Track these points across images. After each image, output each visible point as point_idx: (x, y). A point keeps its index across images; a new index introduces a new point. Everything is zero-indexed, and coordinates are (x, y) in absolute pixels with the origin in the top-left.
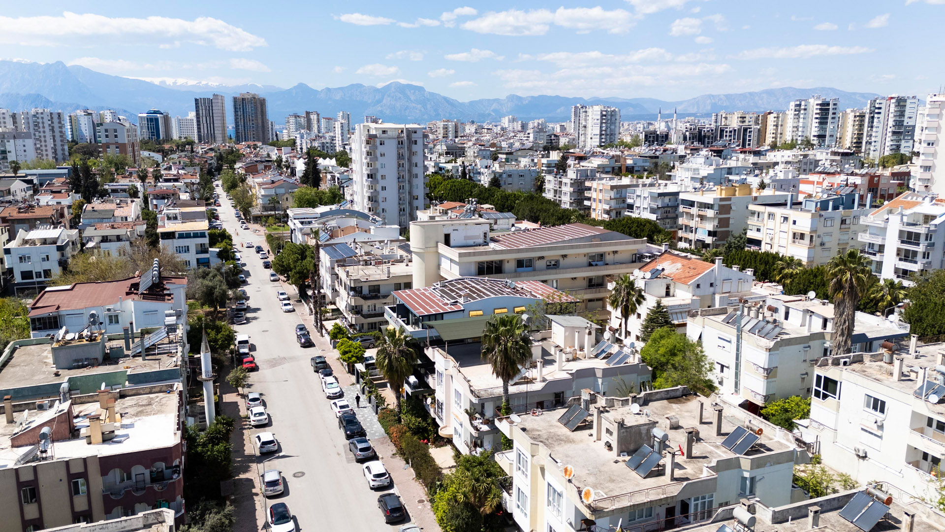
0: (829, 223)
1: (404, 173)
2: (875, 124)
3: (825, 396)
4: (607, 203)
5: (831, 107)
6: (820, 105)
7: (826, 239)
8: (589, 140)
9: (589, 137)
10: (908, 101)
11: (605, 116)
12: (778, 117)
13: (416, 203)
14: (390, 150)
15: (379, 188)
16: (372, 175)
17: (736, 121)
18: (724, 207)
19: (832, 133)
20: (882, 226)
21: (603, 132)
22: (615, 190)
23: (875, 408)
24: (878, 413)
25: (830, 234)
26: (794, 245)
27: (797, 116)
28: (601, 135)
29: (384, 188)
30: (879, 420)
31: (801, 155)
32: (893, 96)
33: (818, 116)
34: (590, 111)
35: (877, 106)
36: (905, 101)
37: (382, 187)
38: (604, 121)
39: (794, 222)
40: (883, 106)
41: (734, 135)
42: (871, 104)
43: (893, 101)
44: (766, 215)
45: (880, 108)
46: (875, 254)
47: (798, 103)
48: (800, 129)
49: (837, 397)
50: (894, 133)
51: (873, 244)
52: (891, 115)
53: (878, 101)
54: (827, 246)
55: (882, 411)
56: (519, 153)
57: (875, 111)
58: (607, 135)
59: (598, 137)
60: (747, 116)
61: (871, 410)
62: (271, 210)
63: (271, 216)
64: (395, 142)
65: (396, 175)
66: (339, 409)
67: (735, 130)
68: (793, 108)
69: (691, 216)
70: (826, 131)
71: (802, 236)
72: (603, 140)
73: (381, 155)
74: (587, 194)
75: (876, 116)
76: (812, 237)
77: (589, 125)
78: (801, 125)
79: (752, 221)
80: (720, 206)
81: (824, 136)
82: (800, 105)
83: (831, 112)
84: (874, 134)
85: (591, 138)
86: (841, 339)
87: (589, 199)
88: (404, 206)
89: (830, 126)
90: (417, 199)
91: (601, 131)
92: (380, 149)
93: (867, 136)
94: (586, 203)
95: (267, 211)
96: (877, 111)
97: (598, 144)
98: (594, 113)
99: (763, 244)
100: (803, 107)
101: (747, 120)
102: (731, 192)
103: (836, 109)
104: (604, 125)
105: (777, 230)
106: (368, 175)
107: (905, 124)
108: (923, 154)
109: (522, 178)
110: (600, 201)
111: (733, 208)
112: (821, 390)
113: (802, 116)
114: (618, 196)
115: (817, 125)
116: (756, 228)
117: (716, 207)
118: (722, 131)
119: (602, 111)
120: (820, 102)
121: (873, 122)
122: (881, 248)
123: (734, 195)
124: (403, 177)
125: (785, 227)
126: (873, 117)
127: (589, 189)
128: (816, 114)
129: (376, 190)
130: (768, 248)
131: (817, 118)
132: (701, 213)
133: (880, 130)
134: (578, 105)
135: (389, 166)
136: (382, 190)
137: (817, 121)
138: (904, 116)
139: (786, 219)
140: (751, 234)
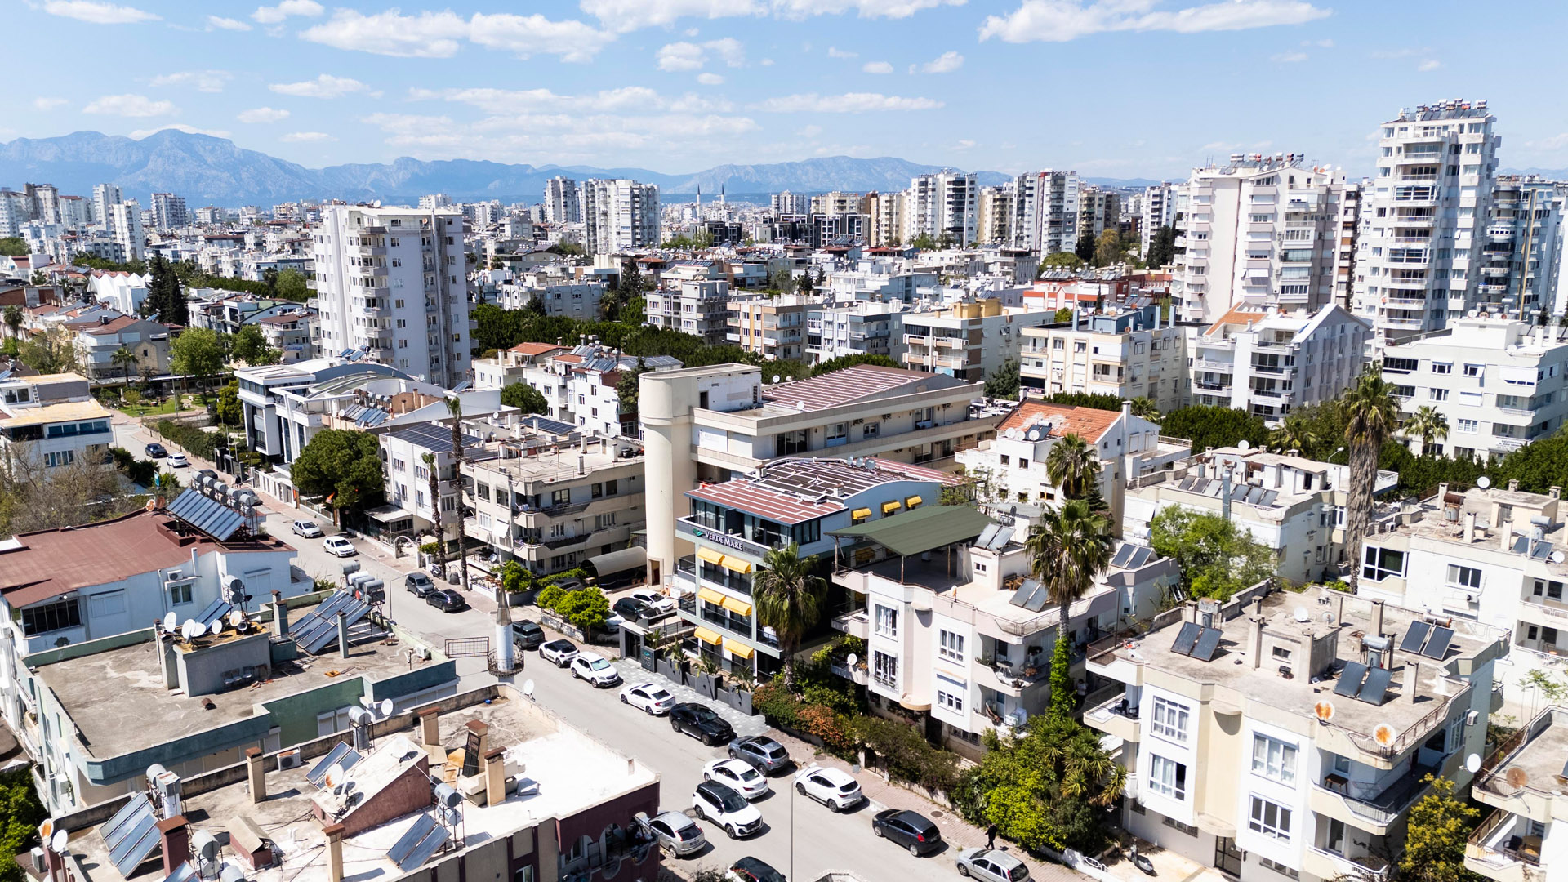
0: (1140, 348)
1: (434, 295)
2: (1026, 211)
3: (1382, 576)
4: (770, 335)
5: (967, 186)
6: (954, 183)
7: (1137, 372)
8: (614, 236)
9: (614, 230)
10: (1067, 179)
11: (638, 196)
12: (891, 201)
13: (457, 348)
14: (410, 254)
15: (391, 322)
16: (374, 300)
17: (832, 207)
18: (974, 334)
19: (971, 225)
20: (1229, 349)
21: (638, 224)
22: (781, 315)
23: (1463, 581)
24: (1469, 587)
25: (1140, 364)
26: (1095, 382)
27: (923, 200)
28: (634, 227)
29: (402, 323)
30: (1473, 595)
31: (967, 256)
32: (1046, 171)
33: (951, 199)
34: (611, 188)
35: (1028, 185)
36: (1063, 178)
37: (399, 321)
38: (637, 205)
39: (1096, 350)
40: (1035, 185)
41: (836, 227)
42: (1019, 182)
43: (1048, 178)
44: (1050, 343)
45: (1031, 188)
46: (1219, 388)
47: (923, 180)
48: (929, 219)
49: (1403, 573)
50: (1052, 223)
51: (1212, 374)
52: (1047, 199)
53: (1028, 178)
54: (1139, 381)
55: (1476, 583)
56: (532, 258)
57: (1025, 192)
58: (643, 228)
59: (630, 231)
60: (848, 199)
61: (1457, 584)
62: (114, 375)
63: (122, 385)
64: (417, 240)
65: (422, 300)
66: (654, 700)
67: (837, 221)
68: (917, 187)
69: (925, 350)
70: (962, 222)
71: (1106, 369)
72: (638, 237)
73: (395, 264)
74: (730, 322)
75: (1027, 199)
76: (1120, 370)
77: (613, 210)
78: (929, 212)
79: (1027, 351)
80: (971, 333)
81: (961, 229)
82: (925, 183)
83: (968, 194)
84: (1026, 226)
85: (618, 233)
86: (1362, 497)
87: (732, 330)
88: (438, 354)
89: (967, 215)
90: (458, 340)
91: (634, 221)
92: (392, 254)
93: (1017, 229)
94: (730, 336)
95: (106, 377)
96: (1027, 192)
97: (630, 243)
98: (619, 194)
99: (1047, 384)
100: (930, 186)
101: (848, 204)
102: (975, 311)
103: (974, 189)
104: (637, 212)
105: (1069, 362)
106: (368, 301)
107: (1065, 211)
108: (1191, 250)
109: (576, 300)
110: (758, 333)
111: (986, 334)
112: (1376, 567)
113: (929, 200)
114: (786, 324)
115: (951, 212)
116: (1035, 361)
117: (965, 334)
118: (818, 222)
119: (632, 190)
120: (953, 179)
121: (1023, 208)
122: (1226, 380)
123: (979, 315)
124: (433, 303)
125: (1081, 357)
126: (1023, 202)
127: (732, 314)
128: (949, 196)
129: (383, 327)
130: (1057, 389)
131: (949, 203)
132: (940, 344)
133: (1034, 219)
134: (558, 178)
135: (408, 283)
136: (399, 327)
137: (951, 206)
138: (1062, 199)
139: (1082, 346)
140: (1026, 371)
